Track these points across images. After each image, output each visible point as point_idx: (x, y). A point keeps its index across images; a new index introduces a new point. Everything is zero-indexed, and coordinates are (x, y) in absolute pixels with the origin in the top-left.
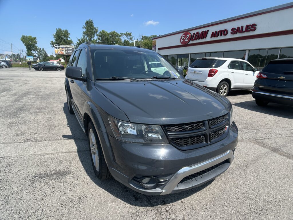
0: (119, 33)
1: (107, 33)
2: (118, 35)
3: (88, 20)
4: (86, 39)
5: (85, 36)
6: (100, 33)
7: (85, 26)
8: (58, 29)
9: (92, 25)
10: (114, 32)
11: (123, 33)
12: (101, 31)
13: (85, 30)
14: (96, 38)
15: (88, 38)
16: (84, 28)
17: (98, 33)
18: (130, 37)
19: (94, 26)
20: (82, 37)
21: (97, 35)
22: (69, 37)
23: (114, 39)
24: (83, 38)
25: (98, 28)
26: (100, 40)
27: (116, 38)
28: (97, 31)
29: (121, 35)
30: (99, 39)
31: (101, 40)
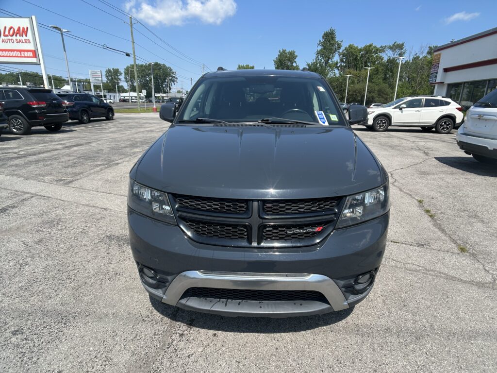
0: (378, 46)
1: (357, 48)
2: (377, 50)
3: (327, 30)
4: (321, 62)
5: (320, 57)
6: (345, 49)
7: (322, 40)
8: (282, 51)
9: (333, 38)
10: (371, 45)
11: (388, 44)
12: (348, 47)
13: (320, 48)
14: (336, 58)
15: (323, 61)
16: (319, 44)
17: (341, 51)
18: (400, 52)
19: (337, 39)
20: (313, 60)
21: (340, 54)
22: (295, 62)
23: (368, 58)
24: (315, 60)
25: (342, 41)
26: (343, 62)
27: (372, 57)
28: (339, 47)
29: (382, 49)
30: (342, 60)
31: (345, 62)
